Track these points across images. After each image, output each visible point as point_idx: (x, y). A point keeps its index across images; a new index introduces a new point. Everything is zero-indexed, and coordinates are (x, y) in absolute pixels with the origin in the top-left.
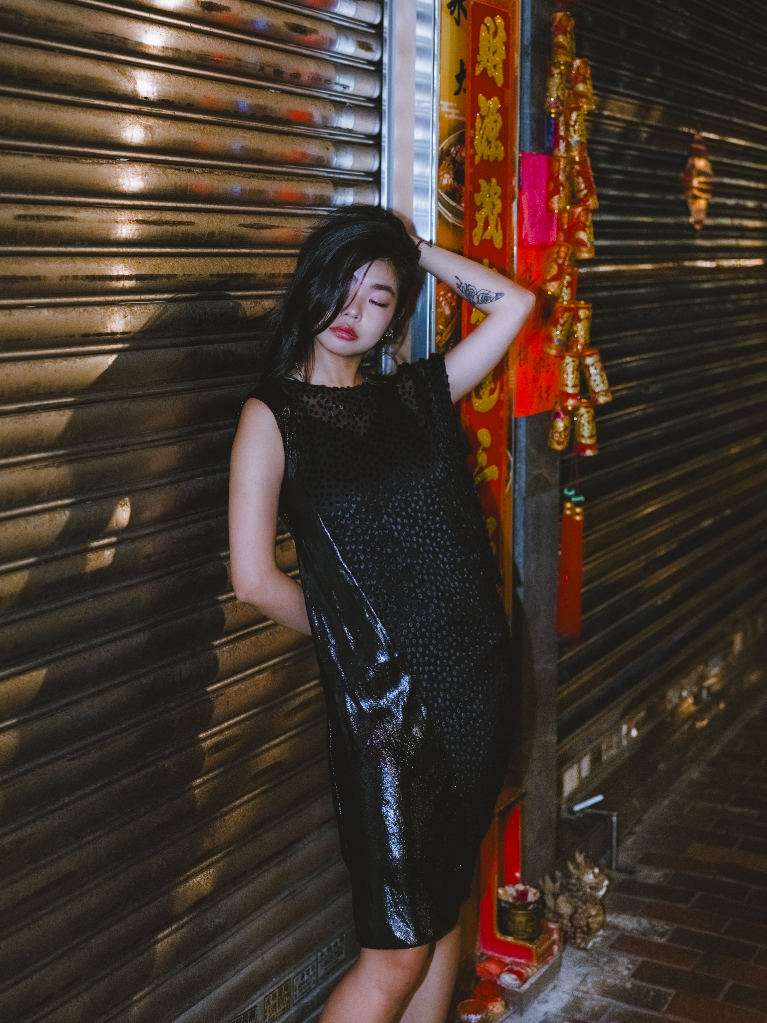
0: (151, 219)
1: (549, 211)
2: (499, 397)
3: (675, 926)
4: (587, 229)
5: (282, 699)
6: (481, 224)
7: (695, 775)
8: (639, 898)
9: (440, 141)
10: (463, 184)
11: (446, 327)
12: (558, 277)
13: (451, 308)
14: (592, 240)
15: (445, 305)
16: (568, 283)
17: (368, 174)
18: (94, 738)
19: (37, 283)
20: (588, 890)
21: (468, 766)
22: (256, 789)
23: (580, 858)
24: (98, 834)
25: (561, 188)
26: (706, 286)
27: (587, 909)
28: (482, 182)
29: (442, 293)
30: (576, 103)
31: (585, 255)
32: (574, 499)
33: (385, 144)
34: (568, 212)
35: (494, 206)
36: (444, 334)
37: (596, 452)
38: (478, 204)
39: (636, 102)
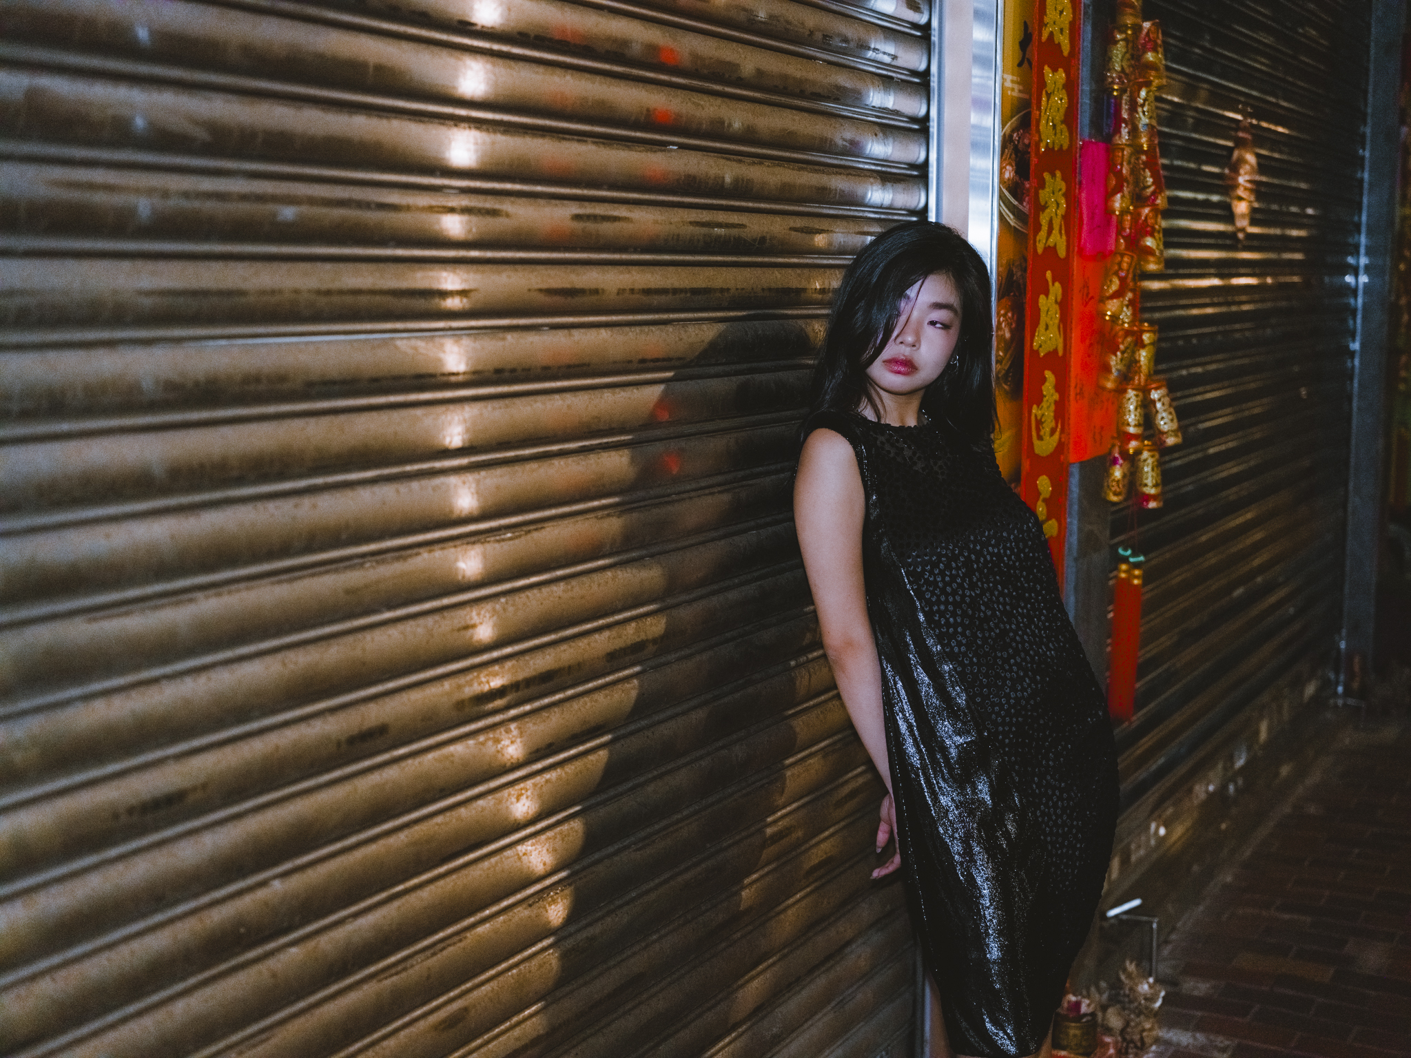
0: (704, 220)
1: (1108, 212)
2: (1060, 439)
3: (1236, 1041)
4: (1156, 234)
5: (832, 786)
6: (1045, 228)
7: (1229, 879)
8: (1191, 1012)
9: (1003, 124)
10: (1027, 179)
11: (1006, 352)
12: (1118, 294)
13: (1011, 331)
14: (1161, 247)
15: (1005, 326)
16: (1130, 300)
17: (912, 166)
18: (657, 827)
19: (594, 298)
20: (1143, 1002)
21: (1065, 860)
22: (808, 886)
23: (1131, 967)
24: (663, 932)
25: (1125, 184)
26: (1246, 307)
27: (1140, 1023)
28: (1047, 176)
29: (1002, 312)
30: (1144, 77)
31: (1152, 267)
32: (1132, 560)
33: (934, 129)
34: (1131, 214)
35: (1058, 205)
36: (1004, 362)
37: (1161, 504)
38: (1043, 203)
39: (1184, 79)
